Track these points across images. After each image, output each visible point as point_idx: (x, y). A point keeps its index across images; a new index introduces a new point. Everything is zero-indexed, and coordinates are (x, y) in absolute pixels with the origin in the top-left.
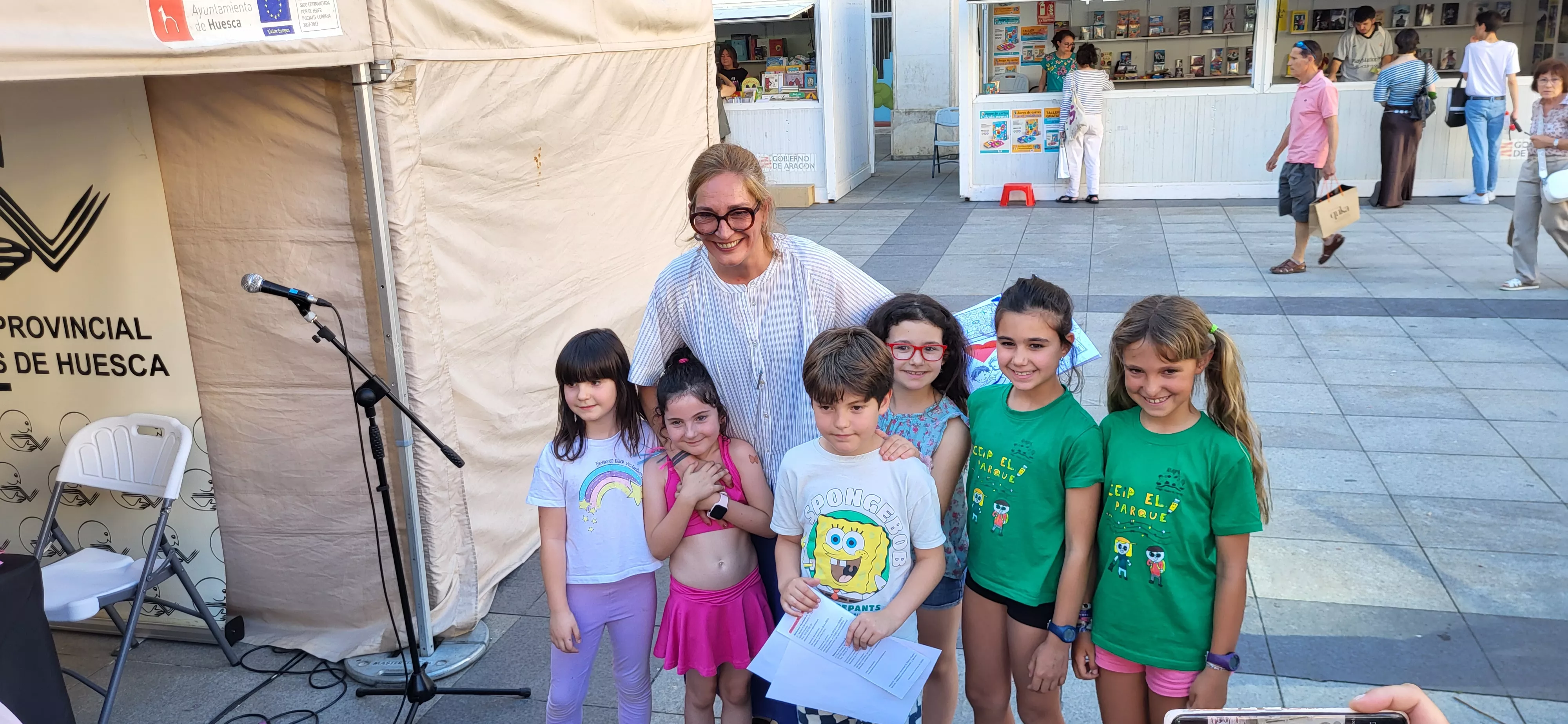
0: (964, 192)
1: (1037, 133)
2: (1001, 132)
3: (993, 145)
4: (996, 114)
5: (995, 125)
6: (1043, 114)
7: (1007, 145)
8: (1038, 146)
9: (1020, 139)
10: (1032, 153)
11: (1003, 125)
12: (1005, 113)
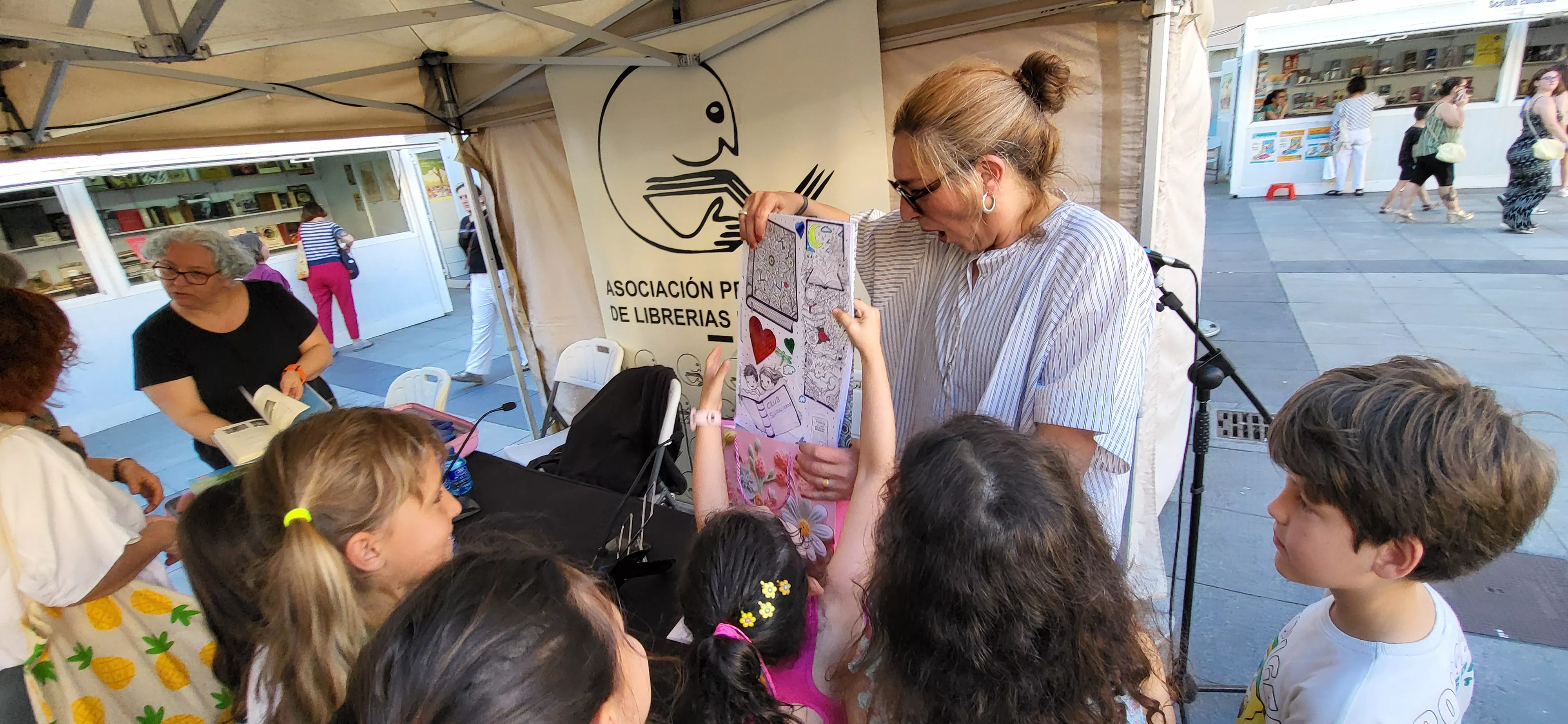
0: (1233, 191)
1: (1299, 147)
2: (1269, 148)
3: (1261, 157)
4: (1265, 135)
5: (1265, 142)
6: (1306, 133)
7: (1273, 156)
8: (1300, 156)
9: (1284, 152)
10: (1293, 162)
11: (1271, 142)
12: (1275, 134)
